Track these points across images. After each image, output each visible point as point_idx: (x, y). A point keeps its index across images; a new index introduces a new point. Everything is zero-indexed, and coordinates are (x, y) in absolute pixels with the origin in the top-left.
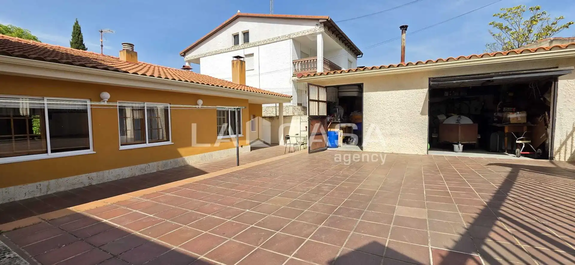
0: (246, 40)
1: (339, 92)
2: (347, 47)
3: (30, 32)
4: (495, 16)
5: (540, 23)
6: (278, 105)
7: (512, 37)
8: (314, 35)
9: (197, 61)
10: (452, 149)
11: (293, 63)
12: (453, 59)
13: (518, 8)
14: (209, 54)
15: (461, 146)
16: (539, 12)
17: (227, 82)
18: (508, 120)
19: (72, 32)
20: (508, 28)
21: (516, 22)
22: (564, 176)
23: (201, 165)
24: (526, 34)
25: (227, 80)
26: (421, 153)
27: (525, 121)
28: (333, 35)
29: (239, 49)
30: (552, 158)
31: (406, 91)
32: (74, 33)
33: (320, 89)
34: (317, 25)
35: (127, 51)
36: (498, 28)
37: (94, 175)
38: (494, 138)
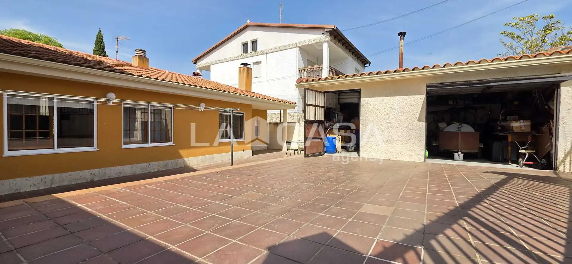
0: (255, 48)
1: (339, 98)
2: (354, 56)
3: (57, 40)
4: (507, 25)
5: (554, 32)
6: (282, 111)
7: (525, 46)
8: (320, 44)
9: (208, 68)
10: (452, 158)
11: (299, 70)
12: (450, 64)
13: (531, 17)
14: (219, 62)
15: (462, 155)
16: (553, 21)
17: (233, 88)
18: (510, 130)
19: (95, 41)
20: (520, 37)
21: (528, 31)
22: (562, 184)
23: (202, 167)
24: (539, 44)
25: (234, 86)
26: (417, 160)
27: (529, 130)
28: (339, 44)
29: (248, 57)
30: (556, 169)
31: (403, 97)
32: (96, 41)
33: (318, 94)
34: (323, 34)
35: (139, 57)
36: (510, 37)
37: (97, 171)
38: (497, 147)
